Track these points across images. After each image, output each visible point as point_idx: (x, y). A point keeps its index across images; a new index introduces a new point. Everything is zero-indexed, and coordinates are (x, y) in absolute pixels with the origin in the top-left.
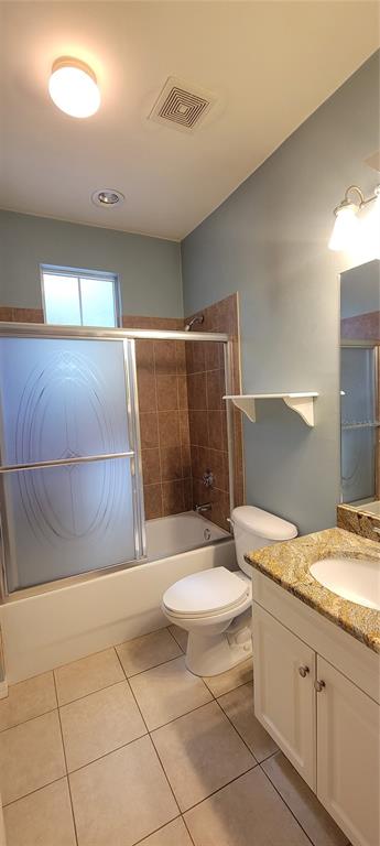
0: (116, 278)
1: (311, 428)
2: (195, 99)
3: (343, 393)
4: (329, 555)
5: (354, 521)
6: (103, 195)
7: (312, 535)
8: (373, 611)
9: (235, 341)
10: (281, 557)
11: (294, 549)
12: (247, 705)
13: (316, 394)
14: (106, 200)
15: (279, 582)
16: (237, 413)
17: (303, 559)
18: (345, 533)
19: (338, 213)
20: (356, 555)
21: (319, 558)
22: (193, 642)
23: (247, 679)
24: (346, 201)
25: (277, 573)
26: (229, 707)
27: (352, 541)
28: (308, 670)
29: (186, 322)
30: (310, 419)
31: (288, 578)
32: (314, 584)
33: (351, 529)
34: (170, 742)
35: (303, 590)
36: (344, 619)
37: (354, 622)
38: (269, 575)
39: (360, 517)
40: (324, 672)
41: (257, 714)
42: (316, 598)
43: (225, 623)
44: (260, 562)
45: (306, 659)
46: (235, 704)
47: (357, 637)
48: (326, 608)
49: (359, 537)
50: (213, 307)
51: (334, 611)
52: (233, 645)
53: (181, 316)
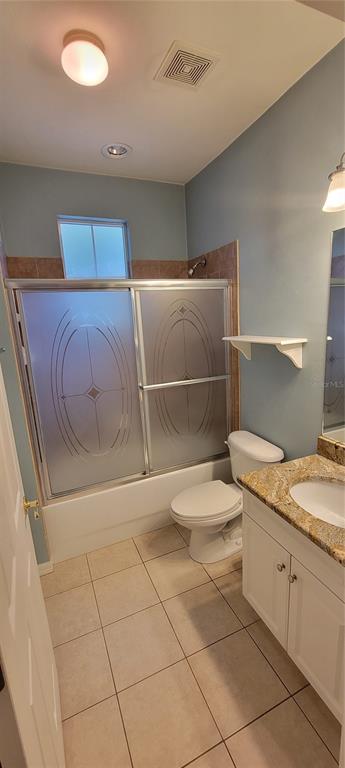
0: (125, 224)
1: (299, 369)
2: (199, 59)
3: (329, 338)
4: (308, 479)
5: (331, 450)
6: (112, 148)
7: (295, 461)
8: (337, 528)
9: (234, 285)
10: (267, 480)
11: (278, 472)
12: (237, 585)
13: (305, 340)
14: (115, 152)
15: (264, 501)
16: (234, 352)
17: (285, 483)
18: (323, 460)
19: (333, 178)
20: (330, 480)
21: (299, 481)
22: (195, 538)
23: (238, 567)
24: (341, 165)
25: (262, 494)
26: (223, 587)
27: (328, 467)
28: (284, 567)
29: (190, 265)
30: (298, 361)
31: (272, 498)
32: (292, 504)
33: (328, 456)
34: (177, 609)
35: (283, 509)
36: (313, 533)
37: (321, 536)
38: (257, 495)
39: (337, 447)
40: (296, 569)
41: (244, 594)
42: (293, 516)
43: (221, 525)
44: (250, 484)
45: (284, 559)
46: (227, 585)
47: (322, 548)
48: (300, 524)
49: (335, 464)
50: (215, 252)
51: (306, 527)
52: (228, 540)
53: (186, 258)
